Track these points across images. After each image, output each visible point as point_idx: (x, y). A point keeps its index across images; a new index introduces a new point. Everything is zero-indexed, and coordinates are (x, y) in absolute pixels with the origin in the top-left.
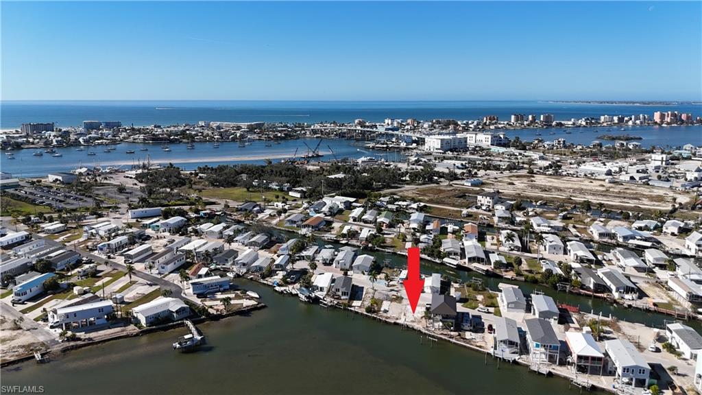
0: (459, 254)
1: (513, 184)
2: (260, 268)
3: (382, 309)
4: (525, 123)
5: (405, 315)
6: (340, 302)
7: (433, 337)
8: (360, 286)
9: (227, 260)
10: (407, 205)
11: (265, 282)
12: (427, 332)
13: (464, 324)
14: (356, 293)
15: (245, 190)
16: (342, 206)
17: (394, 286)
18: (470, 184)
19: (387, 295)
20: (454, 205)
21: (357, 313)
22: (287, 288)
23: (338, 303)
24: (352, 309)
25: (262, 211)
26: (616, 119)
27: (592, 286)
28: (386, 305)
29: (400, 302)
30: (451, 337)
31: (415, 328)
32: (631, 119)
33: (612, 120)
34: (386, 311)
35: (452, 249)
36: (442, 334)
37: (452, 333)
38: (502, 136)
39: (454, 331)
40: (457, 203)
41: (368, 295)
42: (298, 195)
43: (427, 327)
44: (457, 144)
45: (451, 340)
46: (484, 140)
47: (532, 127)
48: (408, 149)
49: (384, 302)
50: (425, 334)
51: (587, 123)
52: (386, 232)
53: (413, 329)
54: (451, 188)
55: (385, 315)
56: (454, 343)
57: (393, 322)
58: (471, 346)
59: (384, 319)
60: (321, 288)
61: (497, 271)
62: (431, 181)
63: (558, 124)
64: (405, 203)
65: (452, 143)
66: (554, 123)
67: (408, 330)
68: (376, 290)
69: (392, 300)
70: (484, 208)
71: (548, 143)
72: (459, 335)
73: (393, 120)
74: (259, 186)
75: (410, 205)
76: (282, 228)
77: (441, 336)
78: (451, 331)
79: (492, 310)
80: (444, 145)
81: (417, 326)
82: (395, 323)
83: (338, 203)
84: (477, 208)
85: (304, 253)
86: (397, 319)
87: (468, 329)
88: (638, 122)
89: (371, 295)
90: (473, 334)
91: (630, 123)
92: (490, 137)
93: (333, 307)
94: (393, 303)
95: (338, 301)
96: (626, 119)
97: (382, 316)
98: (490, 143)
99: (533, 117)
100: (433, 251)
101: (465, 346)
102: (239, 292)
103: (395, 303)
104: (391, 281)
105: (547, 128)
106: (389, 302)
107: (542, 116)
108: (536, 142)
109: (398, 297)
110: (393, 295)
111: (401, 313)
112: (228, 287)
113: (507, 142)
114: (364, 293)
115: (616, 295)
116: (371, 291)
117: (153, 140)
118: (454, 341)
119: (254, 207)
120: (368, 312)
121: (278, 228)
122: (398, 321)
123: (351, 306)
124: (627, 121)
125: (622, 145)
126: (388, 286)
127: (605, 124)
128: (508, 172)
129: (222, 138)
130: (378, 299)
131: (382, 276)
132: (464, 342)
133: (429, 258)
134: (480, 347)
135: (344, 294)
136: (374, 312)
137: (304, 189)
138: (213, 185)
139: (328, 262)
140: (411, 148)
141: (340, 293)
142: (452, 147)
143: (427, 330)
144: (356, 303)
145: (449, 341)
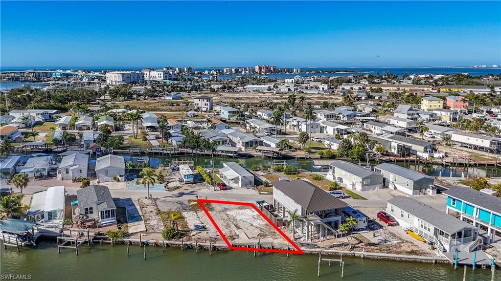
18: (171, 98)
26: (233, 70)
32: (242, 70)
33: (231, 72)
38: (171, 73)
40: (173, 109)
46: (157, 76)
65: (132, 77)
71: (205, 78)
80: (125, 79)
84: (196, 110)
88: (247, 72)
91: (243, 73)
92: (162, 73)
96: (240, 70)
98: (162, 78)
99: (179, 69)
108: (197, 78)
113: (176, 77)
118: (362, 253)
127: (228, 73)
142: (132, 81)
145: (354, 256)
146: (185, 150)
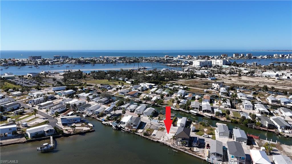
0: (198, 108)
1: (231, 80)
2: (98, 113)
3: (152, 134)
4: (239, 57)
5: (163, 137)
6: (132, 129)
7: (176, 149)
8: (145, 122)
9: (84, 109)
10: (178, 87)
11: (99, 119)
12: (173, 147)
13: (193, 143)
14: (142, 125)
15: (108, 80)
16: (148, 87)
17: (162, 122)
18: (210, 80)
19: (157, 127)
20: (201, 88)
21: (139, 135)
22: (108, 122)
23: (131, 130)
24: (137, 133)
25: (111, 89)
26: (281, 56)
27: (267, 126)
28: (155, 132)
29: (163, 131)
30: (186, 150)
31: (167, 144)
32: (287, 56)
33: (279, 56)
34: (154, 135)
35: (195, 106)
36: (181, 148)
37: (187, 148)
38: (228, 61)
39: (188, 147)
40: (203, 87)
41: (147, 127)
42: (130, 83)
43: (174, 144)
44: (207, 64)
45: (185, 152)
46: (220, 63)
47: (242, 59)
48: (185, 66)
49: (155, 131)
50: (172, 148)
51: (267, 57)
52: (165, 98)
53: (166, 145)
54: (202, 81)
55: (153, 137)
56: (187, 153)
57: (156, 141)
58: (196, 156)
59: (152, 139)
60: (124, 122)
61: (217, 117)
62: (193, 78)
63: (254, 58)
64: (178, 86)
65: (205, 63)
66: (252, 57)
67: (163, 145)
68: (152, 125)
69: (159, 130)
70: (215, 89)
71: (249, 64)
72: (190, 149)
73: (181, 56)
74: (114, 79)
75: (180, 87)
76: (117, 96)
77: (180, 149)
78: (186, 147)
79: (211, 136)
80: (201, 64)
81: (169, 143)
82: (158, 142)
83: (146, 86)
84: (212, 89)
85: (122, 106)
86: (159, 139)
87: (196, 146)
89: (148, 127)
90: (198, 149)
91: (287, 57)
92: (222, 61)
93: (128, 132)
94: (159, 131)
95: (131, 129)
96: (285, 55)
97: (151, 137)
98: (222, 64)
99: (243, 55)
100: (185, 107)
101: (193, 155)
102: (84, 123)
103: (160, 131)
104: (161, 120)
105: (249, 59)
106: (157, 131)
107: (247, 54)
108: (243, 63)
109: (162, 128)
110: (160, 127)
111: (162, 136)
112: (79, 121)
113: (230, 63)
114: (146, 126)
115: (280, 131)
116: (150, 125)
117: (78, 62)
118: (186, 152)
119: (108, 87)
120: (144, 135)
121: (116, 96)
122: (159, 141)
123: (137, 132)
124: (286, 57)
125: (284, 64)
126: (159, 123)
127: (276, 58)
128: (229, 75)
129: (107, 62)
130: (152, 129)
131: (157, 118)
132: (192, 153)
133: (183, 110)
134: (201, 156)
135: (134, 126)
136: (148, 135)
137: (133, 80)
138: (95, 78)
139: (132, 111)
140: (187, 66)
141: (133, 125)
142: (205, 65)
143: (173, 146)
144: (140, 131)
145: (184, 152)
146: (180, 109)
